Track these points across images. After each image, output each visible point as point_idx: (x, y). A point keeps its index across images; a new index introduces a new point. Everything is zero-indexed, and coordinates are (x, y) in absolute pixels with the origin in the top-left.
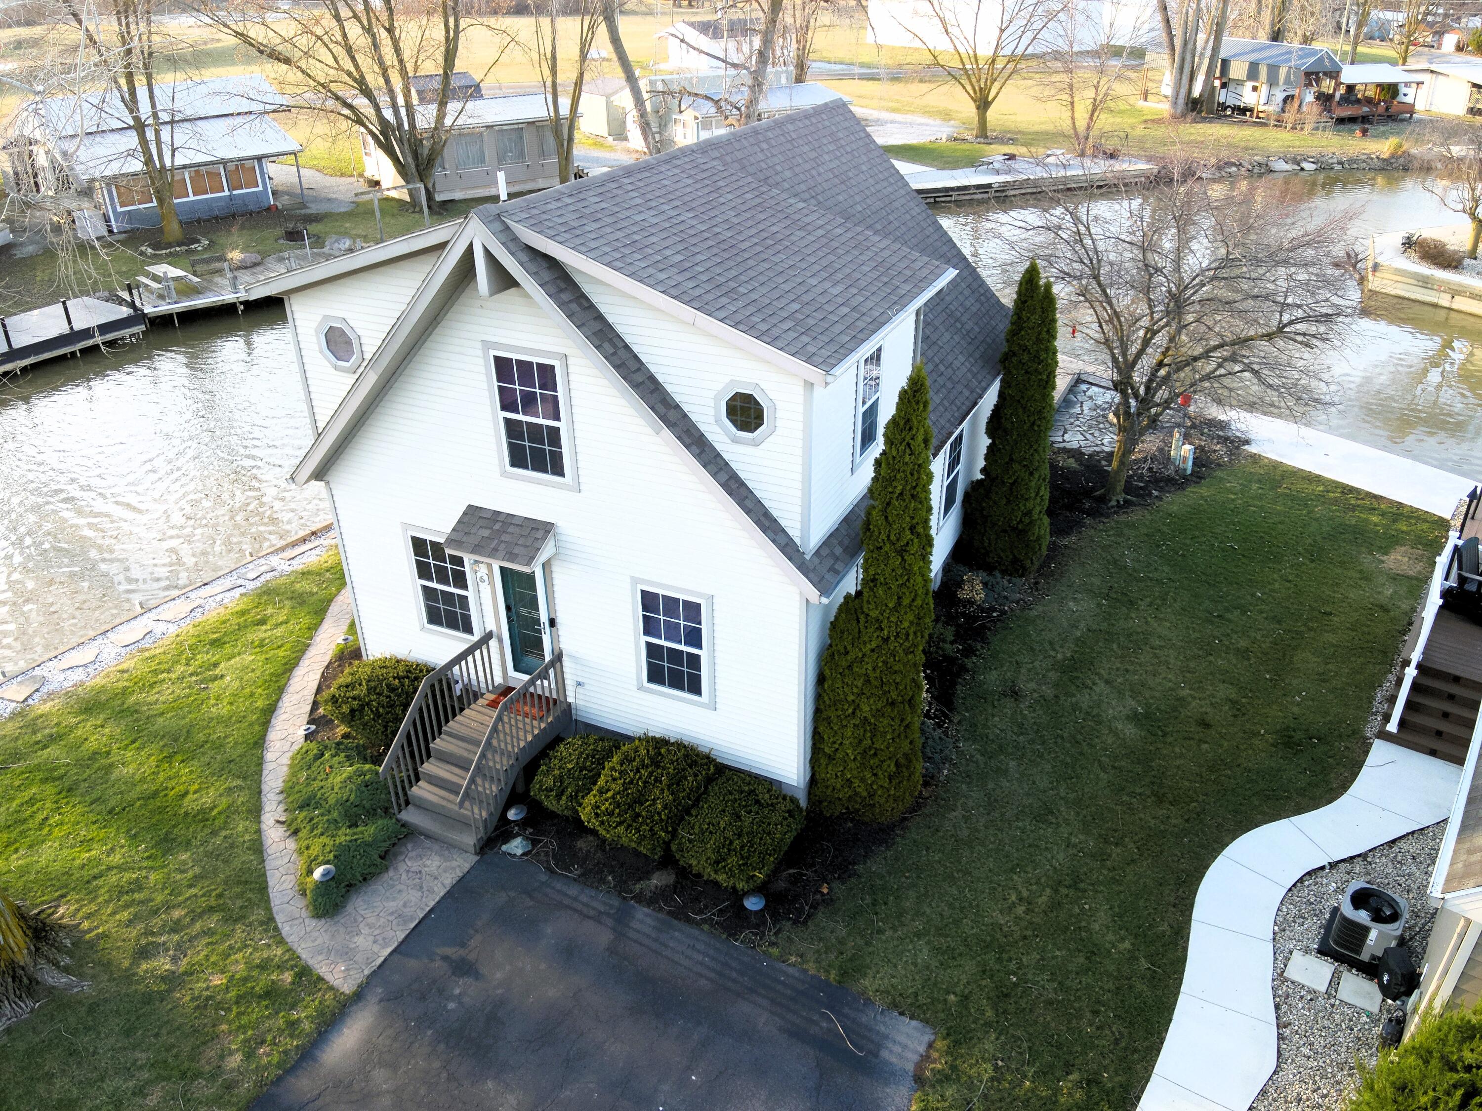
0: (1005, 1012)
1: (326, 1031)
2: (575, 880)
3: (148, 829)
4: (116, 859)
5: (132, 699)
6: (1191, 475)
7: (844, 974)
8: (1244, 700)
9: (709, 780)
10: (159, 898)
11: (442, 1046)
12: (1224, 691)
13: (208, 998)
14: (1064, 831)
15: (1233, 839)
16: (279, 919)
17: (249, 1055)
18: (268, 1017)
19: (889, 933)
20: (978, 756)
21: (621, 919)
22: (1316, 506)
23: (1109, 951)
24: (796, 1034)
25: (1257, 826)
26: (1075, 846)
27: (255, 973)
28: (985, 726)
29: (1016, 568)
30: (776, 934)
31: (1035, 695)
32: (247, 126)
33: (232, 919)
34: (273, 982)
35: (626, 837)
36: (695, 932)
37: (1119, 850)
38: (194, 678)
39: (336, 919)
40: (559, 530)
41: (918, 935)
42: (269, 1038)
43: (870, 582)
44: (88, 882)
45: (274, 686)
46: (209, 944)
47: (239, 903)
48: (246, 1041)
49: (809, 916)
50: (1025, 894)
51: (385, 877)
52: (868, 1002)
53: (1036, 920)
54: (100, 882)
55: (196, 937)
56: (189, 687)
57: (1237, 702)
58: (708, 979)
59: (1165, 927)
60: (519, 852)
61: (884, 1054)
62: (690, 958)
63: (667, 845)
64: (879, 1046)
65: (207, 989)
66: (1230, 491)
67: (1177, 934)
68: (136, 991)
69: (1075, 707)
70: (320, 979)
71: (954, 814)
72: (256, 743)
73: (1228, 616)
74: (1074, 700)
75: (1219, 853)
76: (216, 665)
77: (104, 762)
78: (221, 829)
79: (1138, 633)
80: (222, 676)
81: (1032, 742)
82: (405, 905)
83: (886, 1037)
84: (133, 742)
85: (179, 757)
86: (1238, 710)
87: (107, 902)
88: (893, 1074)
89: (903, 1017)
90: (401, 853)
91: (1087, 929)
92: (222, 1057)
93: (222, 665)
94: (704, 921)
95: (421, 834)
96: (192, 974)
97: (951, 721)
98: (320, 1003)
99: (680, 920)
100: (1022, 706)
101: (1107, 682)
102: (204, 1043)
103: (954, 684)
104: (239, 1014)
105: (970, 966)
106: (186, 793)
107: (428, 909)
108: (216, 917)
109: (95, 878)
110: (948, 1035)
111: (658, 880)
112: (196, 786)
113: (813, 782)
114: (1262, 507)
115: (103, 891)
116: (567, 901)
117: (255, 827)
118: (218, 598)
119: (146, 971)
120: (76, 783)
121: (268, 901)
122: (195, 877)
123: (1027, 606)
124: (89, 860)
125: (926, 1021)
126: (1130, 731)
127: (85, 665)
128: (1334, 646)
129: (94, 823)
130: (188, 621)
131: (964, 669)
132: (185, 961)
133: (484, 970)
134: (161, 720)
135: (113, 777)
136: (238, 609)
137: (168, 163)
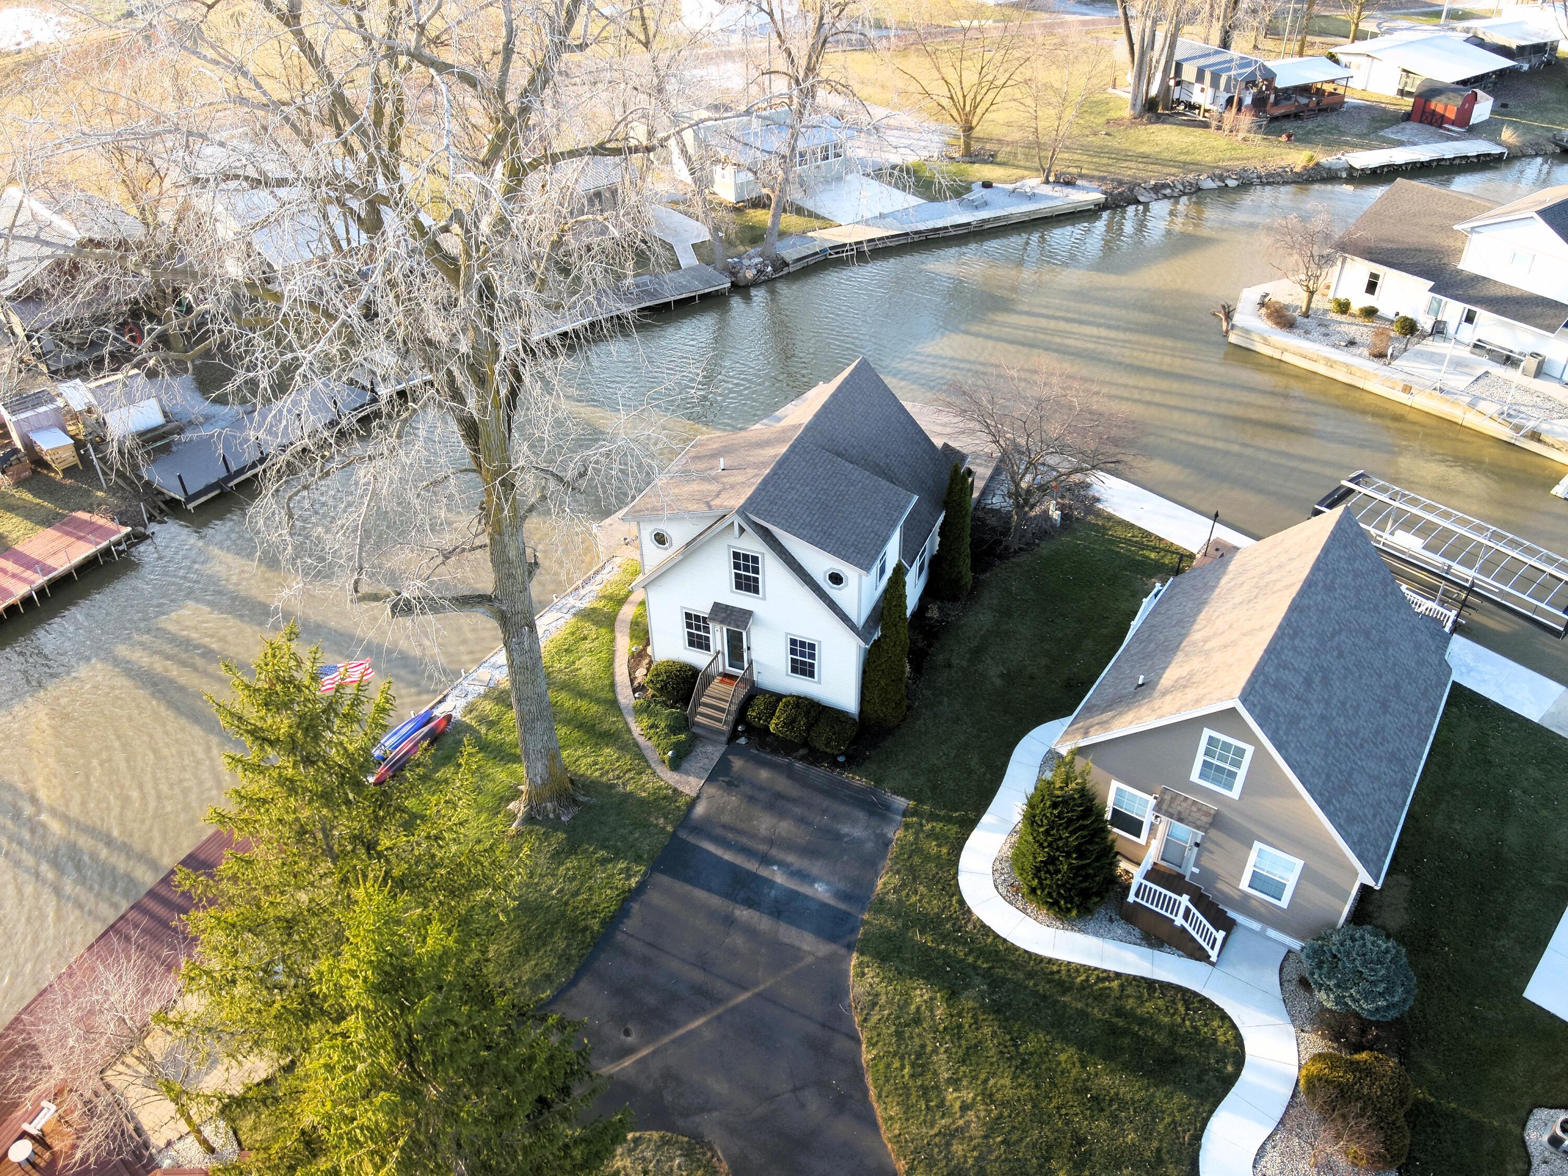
0: (936, 793)
1: (690, 809)
2: (769, 752)
6: (1059, 527)
7: (876, 783)
8: (1052, 666)
9: (820, 713)
10: (607, 767)
13: (644, 802)
16: (658, 772)
17: (666, 818)
18: (668, 805)
19: (893, 768)
20: (931, 696)
23: (976, 772)
26: (968, 733)
27: (656, 791)
28: (935, 682)
29: (954, 599)
30: (850, 770)
31: (959, 666)
33: (639, 773)
35: (790, 735)
36: (819, 769)
37: (985, 734)
38: (567, 670)
39: (681, 771)
40: (755, 614)
41: (904, 768)
42: (671, 812)
43: (884, 636)
46: (634, 782)
48: (663, 813)
49: (862, 763)
50: (946, 752)
51: (693, 756)
52: (886, 791)
53: (950, 761)
55: (628, 780)
56: (567, 675)
57: (1049, 667)
58: (827, 785)
59: (999, 763)
60: (744, 743)
62: (820, 779)
63: (806, 738)
64: (890, 805)
66: (1078, 539)
67: (1003, 765)
69: (976, 671)
70: (682, 792)
71: (919, 722)
72: (614, 701)
73: (1056, 620)
74: (975, 668)
79: (1010, 632)
81: (955, 689)
83: (893, 802)
86: (1049, 670)
89: (899, 795)
90: (696, 745)
91: (969, 764)
92: (656, 820)
94: (822, 766)
95: (703, 738)
96: (633, 793)
97: (919, 681)
98: (683, 801)
99: (813, 766)
100: (952, 671)
101: (992, 658)
102: (648, 816)
103: (921, 663)
105: (923, 779)
107: (714, 766)
108: (633, 772)
110: (916, 799)
111: (802, 752)
113: (861, 711)
114: (1093, 548)
116: (766, 761)
117: (631, 737)
121: (650, 766)
123: (959, 619)
125: (908, 796)
126: (998, 682)
132: (629, 788)
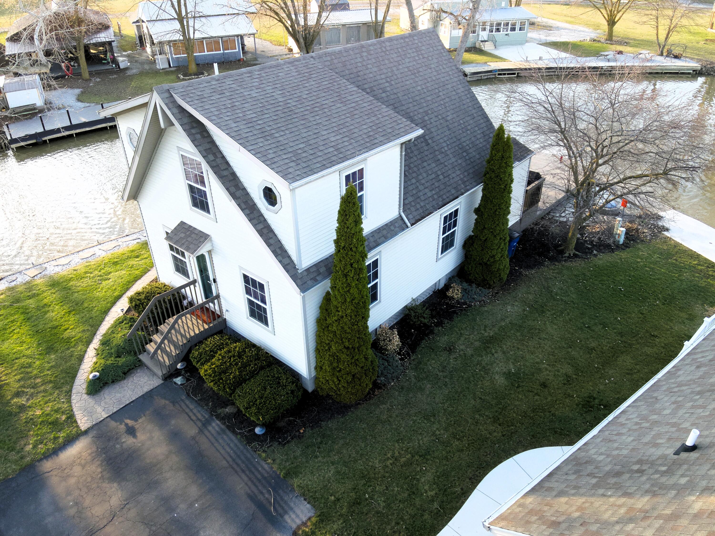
0: (353, 512)
1: (67, 444)
2: (196, 401)
3: (46, 342)
4: (29, 352)
5: (71, 283)
6: (623, 244)
7: (288, 474)
8: (574, 376)
9: (262, 368)
10: (35, 372)
11: (105, 462)
12: (567, 369)
13: (31, 419)
14: (436, 426)
15: (524, 451)
16: (74, 391)
17: (35, 447)
18: (48, 433)
19: (320, 459)
20: (413, 379)
21: (206, 424)
22: (686, 273)
23: (422, 494)
24: (252, 498)
25: (541, 447)
26: (436, 435)
27: (52, 413)
28: (426, 364)
29: (485, 285)
30: (268, 447)
31: (462, 352)
32: (230, 21)
33: (56, 387)
34: (57, 418)
36: (233, 437)
37: (457, 443)
38: (99, 278)
39: (94, 397)
40: (213, 239)
41: (333, 463)
42: (45, 441)
44: (13, 360)
45: (125, 287)
46: (43, 396)
47: (62, 381)
48: (37, 440)
49: (288, 442)
50: (397, 454)
51: (122, 382)
52: (293, 490)
53: (396, 469)
54: (17, 361)
55: (40, 392)
56: (95, 282)
57: (569, 377)
58: (227, 461)
59: (458, 489)
60: (179, 383)
61: (286, 517)
62: (225, 449)
63: (230, 395)
64: (286, 512)
65: (33, 415)
66: (638, 257)
67: (463, 494)
68: (7, 410)
70: (76, 422)
71: (384, 406)
72: (105, 312)
73: (594, 328)
74: (480, 359)
75: (511, 456)
76: (110, 273)
77: (47, 309)
78: (72, 347)
79: (536, 329)
80: (110, 279)
81: (445, 377)
82: (124, 397)
83: (292, 509)
84: (61, 302)
85: (73, 313)
86: (568, 381)
87: (16, 370)
88: (284, 527)
89: (304, 502)
90: (134, 373)
91: (418, 480)
92: (25, 445)
93: (112, 274)
94: (240, 433)
95: (146, 366)
96: (31, 407)
97: (410, 358)
98: (70, 431)
99: (230, 430)
100: (451, 357)
101: (504, 353)
102: (22, 438)
103: (422, 339)
104: (39, 429)
105: (349, 485)
106: (68, 329)
107: (131, 400)
108: (51, 385)
109: (17, 359)
110: (319, 516)
111: (229, 410)
112: (73, 327)
114: (653, 269)
115: (16, 365)
116: (187, 410)
117: (84, 349)
118: (128, 243)
119: (15, 402)
120: (32, 316)
121: (73, 383)
122: (52, 366)
124: (19, 351)
125: (314, 506)
127: (63, 265)
128: (647, 355)
129: (29, 335)
130: (111, 251)
131: (432, 332)
132: (31, 401)
133: (138, 434)
134: (76, 294)
135: (46, 316)
136: (131, 249)
137: (192, 37)
